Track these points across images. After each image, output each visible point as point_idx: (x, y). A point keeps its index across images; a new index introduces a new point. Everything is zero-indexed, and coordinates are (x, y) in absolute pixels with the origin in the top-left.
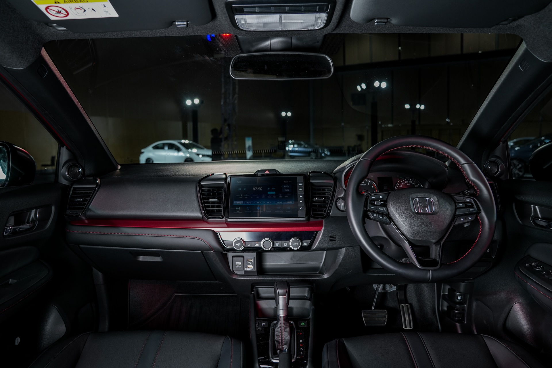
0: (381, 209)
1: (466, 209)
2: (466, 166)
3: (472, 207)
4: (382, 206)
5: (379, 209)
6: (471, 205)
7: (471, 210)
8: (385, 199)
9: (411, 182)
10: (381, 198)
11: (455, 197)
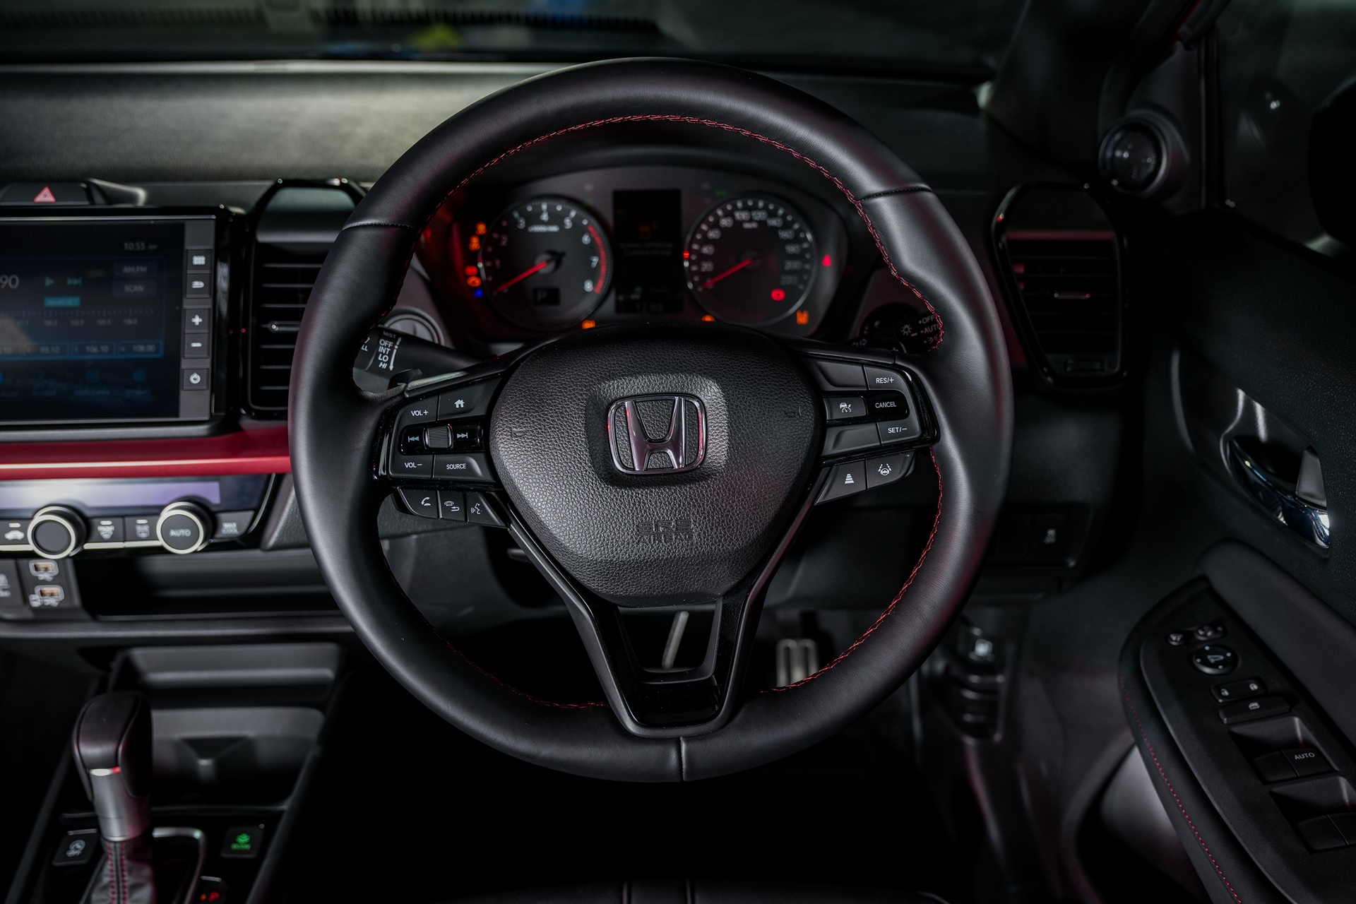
0: (458, 466)
1: (871, 427)
2: (888, 209)
3: (899, 413)
4: (461, 448)
5: (449, 467)
6: (892, 404)
7: (891, 430)
8: (480, 411)
9: (760, 215)
10: (461, 411)
11: (827, 365)
